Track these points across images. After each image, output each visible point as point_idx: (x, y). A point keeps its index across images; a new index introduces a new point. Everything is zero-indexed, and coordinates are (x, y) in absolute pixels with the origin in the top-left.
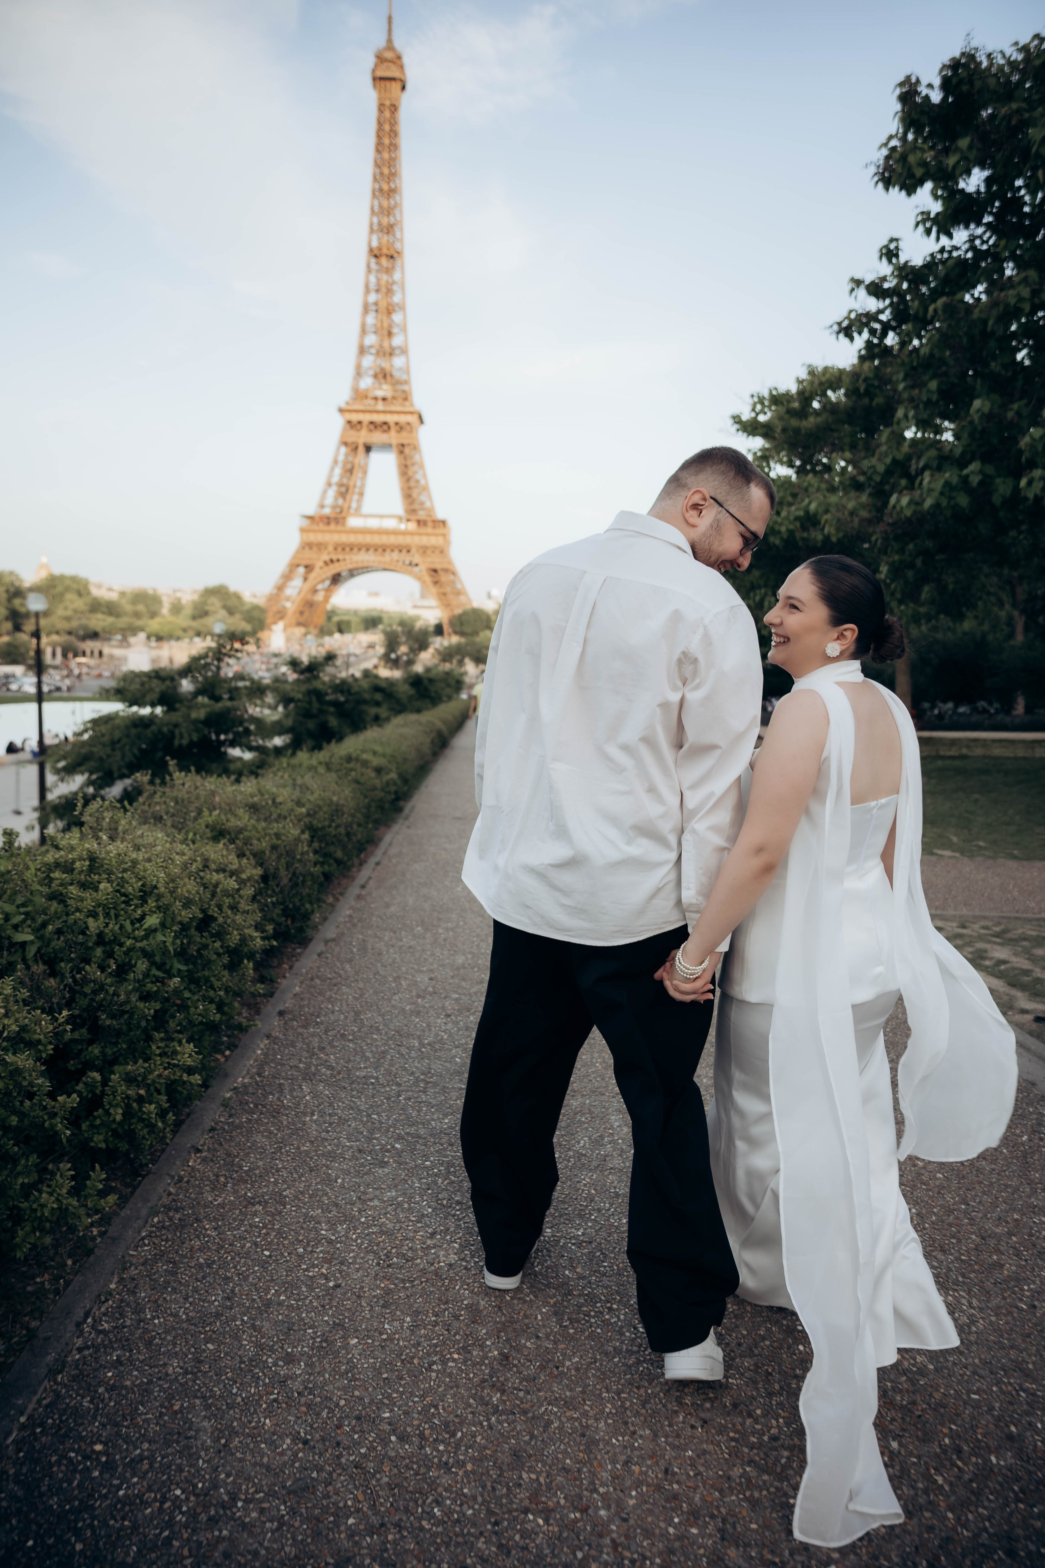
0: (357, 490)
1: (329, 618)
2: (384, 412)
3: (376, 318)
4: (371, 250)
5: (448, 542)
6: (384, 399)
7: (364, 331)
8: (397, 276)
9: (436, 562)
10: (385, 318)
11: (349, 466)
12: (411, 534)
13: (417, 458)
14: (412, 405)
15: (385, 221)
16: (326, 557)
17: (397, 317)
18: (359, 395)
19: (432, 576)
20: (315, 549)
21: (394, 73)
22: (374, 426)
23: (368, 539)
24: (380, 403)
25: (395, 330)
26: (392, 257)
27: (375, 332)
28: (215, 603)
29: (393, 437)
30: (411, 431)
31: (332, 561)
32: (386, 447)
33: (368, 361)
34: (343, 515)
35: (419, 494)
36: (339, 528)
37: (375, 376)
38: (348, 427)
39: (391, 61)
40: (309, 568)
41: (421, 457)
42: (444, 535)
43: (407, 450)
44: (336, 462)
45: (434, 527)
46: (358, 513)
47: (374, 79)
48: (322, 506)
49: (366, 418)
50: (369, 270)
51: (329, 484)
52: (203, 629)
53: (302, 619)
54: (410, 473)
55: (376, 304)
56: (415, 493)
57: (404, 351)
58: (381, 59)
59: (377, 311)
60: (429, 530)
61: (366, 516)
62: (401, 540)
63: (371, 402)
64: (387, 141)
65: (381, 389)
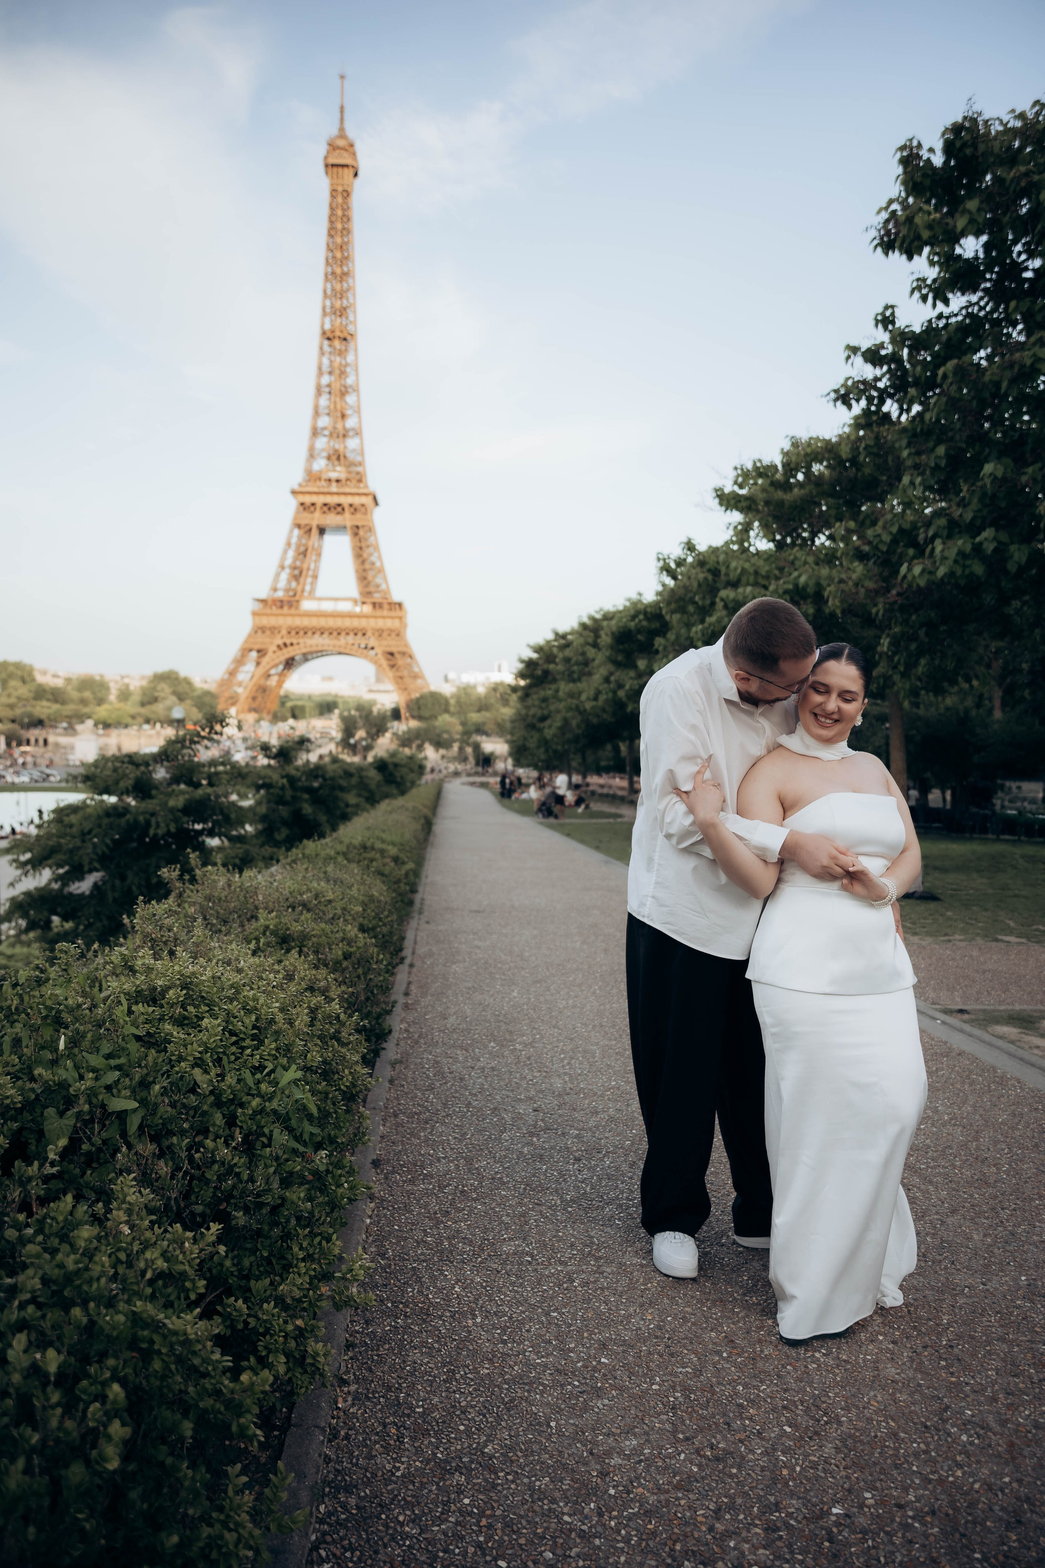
0: (311, 573)
1: (283, 704)
2: (338, 494)
3: (330, 399)
4: (324, 333)
5: (404, 625)
6: (338, 481)
7: (317, 413)
8: (350, 358)
9: (393, 645)
10: (338, 400)
11: (302, 549)
12: (367, 617)
13: (372, 540)
14: (366, 486)
15: (338, 304)
16: (279, 641)
17: (350, 399)
18: (312, 477)
19: (388, 660)
20: (268, 632)
21: (346, 160)
22: (328, 508)
23: (322, 622)
24: (334, 484)
25: (349, 412)
26: (345, 339)
27: (328, 414)
28: (165, 689)
29: (347, 519)
30: (366, 513)
31: (285, 645)
32: (340, 529)
33: (321, 443)
34: (297, 598)
35: (375, 576)
36: (293, 611)
37: (329, 458)
38: (301, 508)
39: (344, 149)
40: (261, 652)
41: (376, 539)
42: (400, 618)
43: (361, 532)
44: (289, 544)
45: (391, 609)
46: (312, 596)
47: (327, 166)
48: (275, 590)
49: (320, 500)
50: (322, 353)
51: (282, 567)
52: (152, 716)
53: (254, 705)
54: (365, 555)
55: (329, 386)
56: (370, 575)
57: (358, 433)
58: (333, 147)
59: (330, 393)
60: (385, 613)
61: (320, 599)
62: (356, 623)
63: (323, 483)
64: (339, 226)
65: (334, 471)
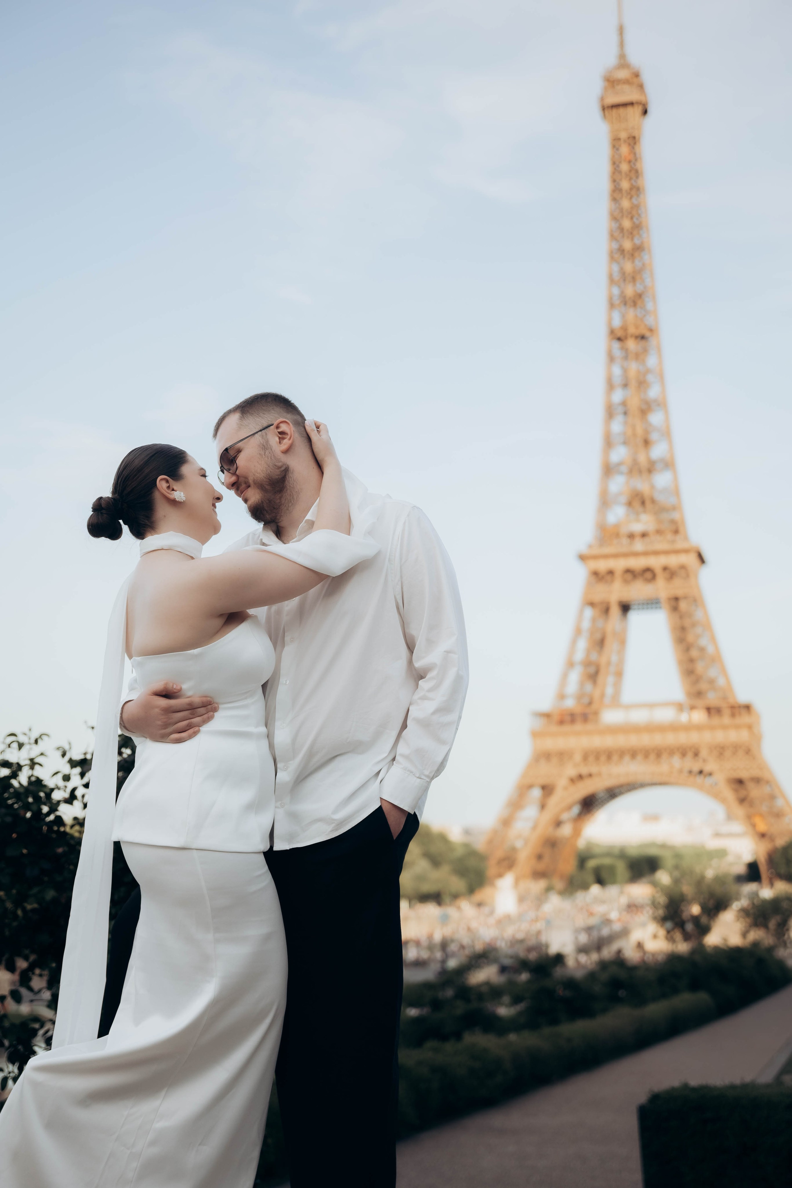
0: (612, 669)
1: (582, 863)
3: (625, 423)
4: (612, 332)
5: (757, 738)
6: (644, 535)
7: (608, 443)
8: (652, 361)
9: (742, 768)
10: (637, 422)
11: (598, 636)
12: (699, 728)
13: (699, 615)
14: (686, 538)
15: (630, 291)
16: (571, 771)
17: (656, 418)
18: (607, 532)
19: (736, 791)
21: (629, 94)
22: (631, 574)
23: (634, 741)
26: (643, 337)
27: (625, 443)
29: (661, 589)
30: (688, 576)
32: (652, 603)
33: (618, 484)
34: (595, 707)
35: (707, 668)
36: (589, 727)
37: (630, 504)
38: (594, 579)
39: (627, 82)
40: (547, 790)
41: (706, 613)
42: (750, 727)
43: (683, 605)
44: (578, 632)
45: (733, 715)
46: (616, 702)
47: (604, 108)
48: (562, 696)
49: (619, 565)
50: (611, 359)
51: (570, 664)
53: (541, 868)
54: (690, 638)
55: (624, 403)
56: (700, 667)
57: (669, 464)
58: (611, 82)
59: (625, 413)
60: (726, 720)
61: (629, 707)
62: (682, 739)
63: (625, 541)
64: (625, 185)
65: (638, 520)
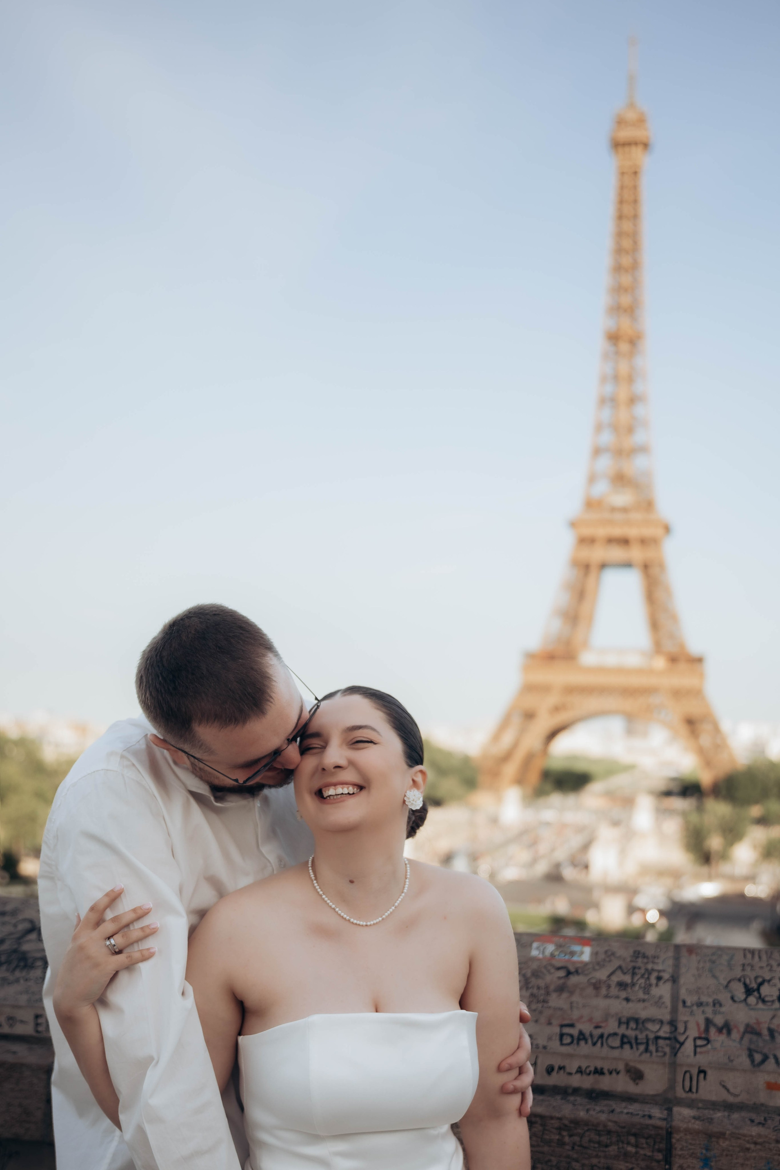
0: (587, 617)
2: (623, 524)
3: (614, 412)
4: (609, 334)
6: (624, 509)
7: (599, 429)
8: (638, 363)
9: (692, 708)
11: (579, 589)
12: (659, 673)
14: (657, 514)
15: (625, 301)
16: (551, 702)
18: (591, 504)
19: (687, 726)
20: (539, 691)
21: (636, 135)
22: (611, 541)
23: (603, 680)
24: (618, 513)
25: (636, 426)
26: (632, 341)
27: (611, 429)
29: (636, 553)
30: (656, 546)
31: (556, 706)
32: (627, 565)
33: (605, 463)
34: (572, 649)
35: (669, 624)
36: (569, 666)
37: (612, 481)
38: (578, 543)
39: (633, 123)
40: (528, 716)
42: (699, 675)
43: (652, 570)
44: (561, 585)
45: (689, 664)
46: (589, 646)
47: (613, 145)
48: (546, 640)
49: (602, 532)
50: (606, 358)
51: (554, 612)
54: (656, 596)
55: (613, 395)
56: (662, 622)
57: (646, 450)
58: (620, 121)
59: (614, 404)
60: (682, 668)
61: (600, 650)
63: (607, 512)
64: (627, 212)
65: (619, 497)
